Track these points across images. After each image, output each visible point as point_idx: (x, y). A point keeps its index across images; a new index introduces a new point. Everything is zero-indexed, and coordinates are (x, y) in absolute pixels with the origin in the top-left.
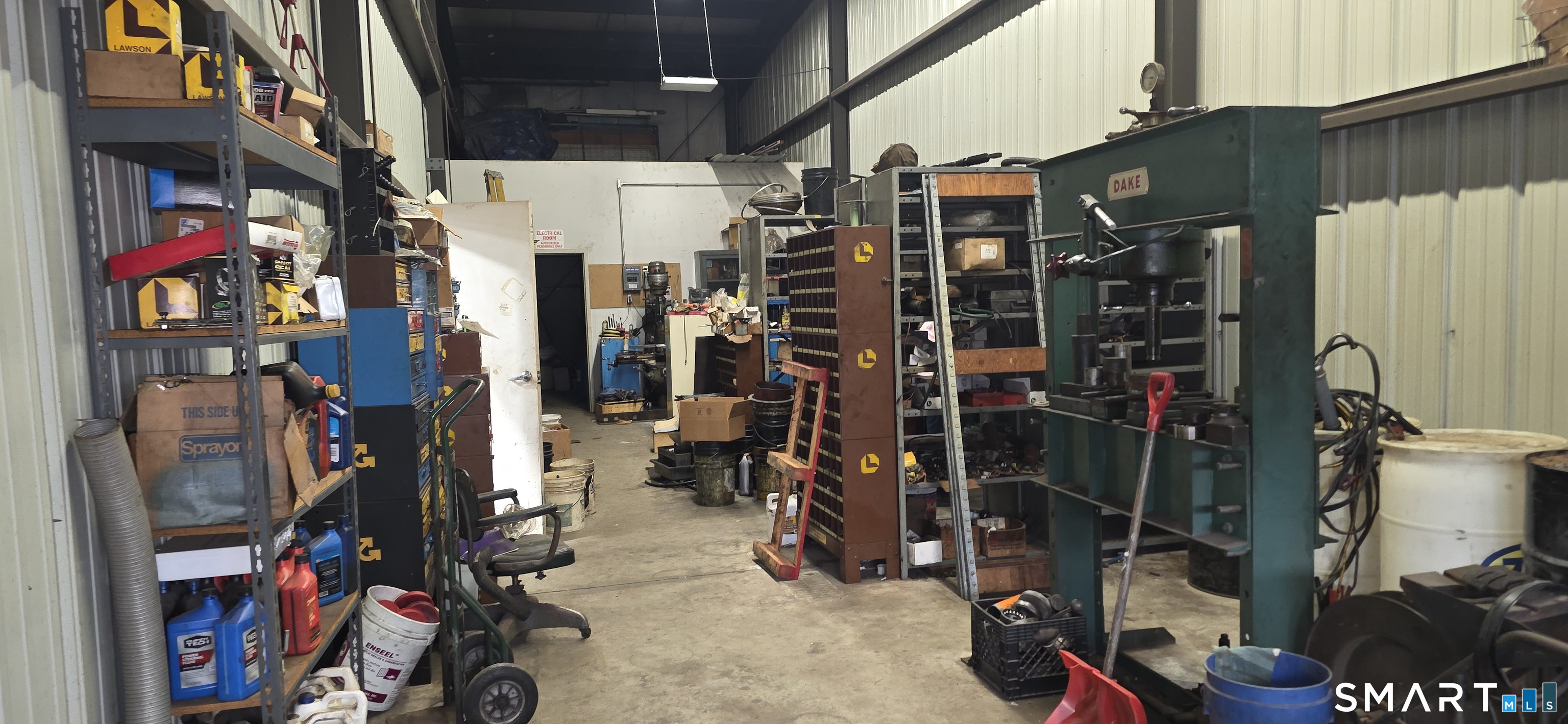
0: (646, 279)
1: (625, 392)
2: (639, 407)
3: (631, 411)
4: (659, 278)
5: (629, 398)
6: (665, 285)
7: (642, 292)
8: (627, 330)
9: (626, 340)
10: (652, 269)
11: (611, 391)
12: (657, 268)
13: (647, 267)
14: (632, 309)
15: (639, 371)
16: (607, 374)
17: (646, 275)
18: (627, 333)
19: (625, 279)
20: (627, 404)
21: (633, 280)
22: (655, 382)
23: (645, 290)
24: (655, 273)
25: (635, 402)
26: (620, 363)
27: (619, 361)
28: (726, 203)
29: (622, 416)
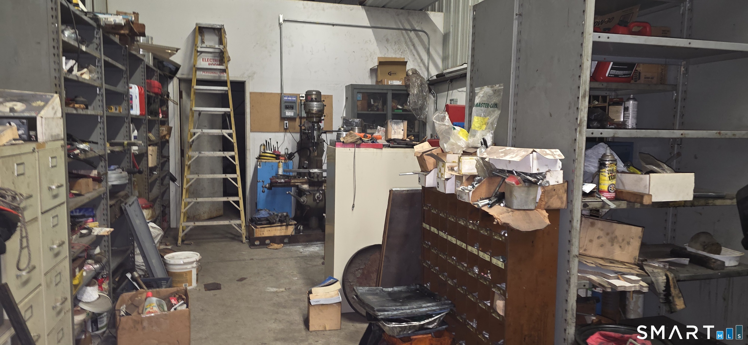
0: (303, 106)
1: (277, 215)
2: (290, 230)
3: (283, 234)
4: (315, 106)
5: (281, 221)
6: (321, 113)
7: (298, 120)
8: (282, 153)
9: (281, 164)
10: (309, 97)
11: (264, 214)
12: (314, 97)
13: (304, 95)
14: (288, 134)
15: (292, 195)
16: (262, 196)
17: (303, 102)
18: (282, 156)
19: (283, 106)
20: (279, 228)
21: (290, 107)
22: (309, 206)
23: (301, 118)
24: (312, 101)
25: (287, 225)
26: (274, 186)
27: (273, 185)
28: (375, 44)
29: (274, 239)
